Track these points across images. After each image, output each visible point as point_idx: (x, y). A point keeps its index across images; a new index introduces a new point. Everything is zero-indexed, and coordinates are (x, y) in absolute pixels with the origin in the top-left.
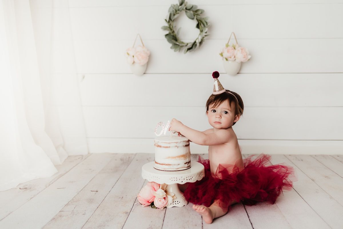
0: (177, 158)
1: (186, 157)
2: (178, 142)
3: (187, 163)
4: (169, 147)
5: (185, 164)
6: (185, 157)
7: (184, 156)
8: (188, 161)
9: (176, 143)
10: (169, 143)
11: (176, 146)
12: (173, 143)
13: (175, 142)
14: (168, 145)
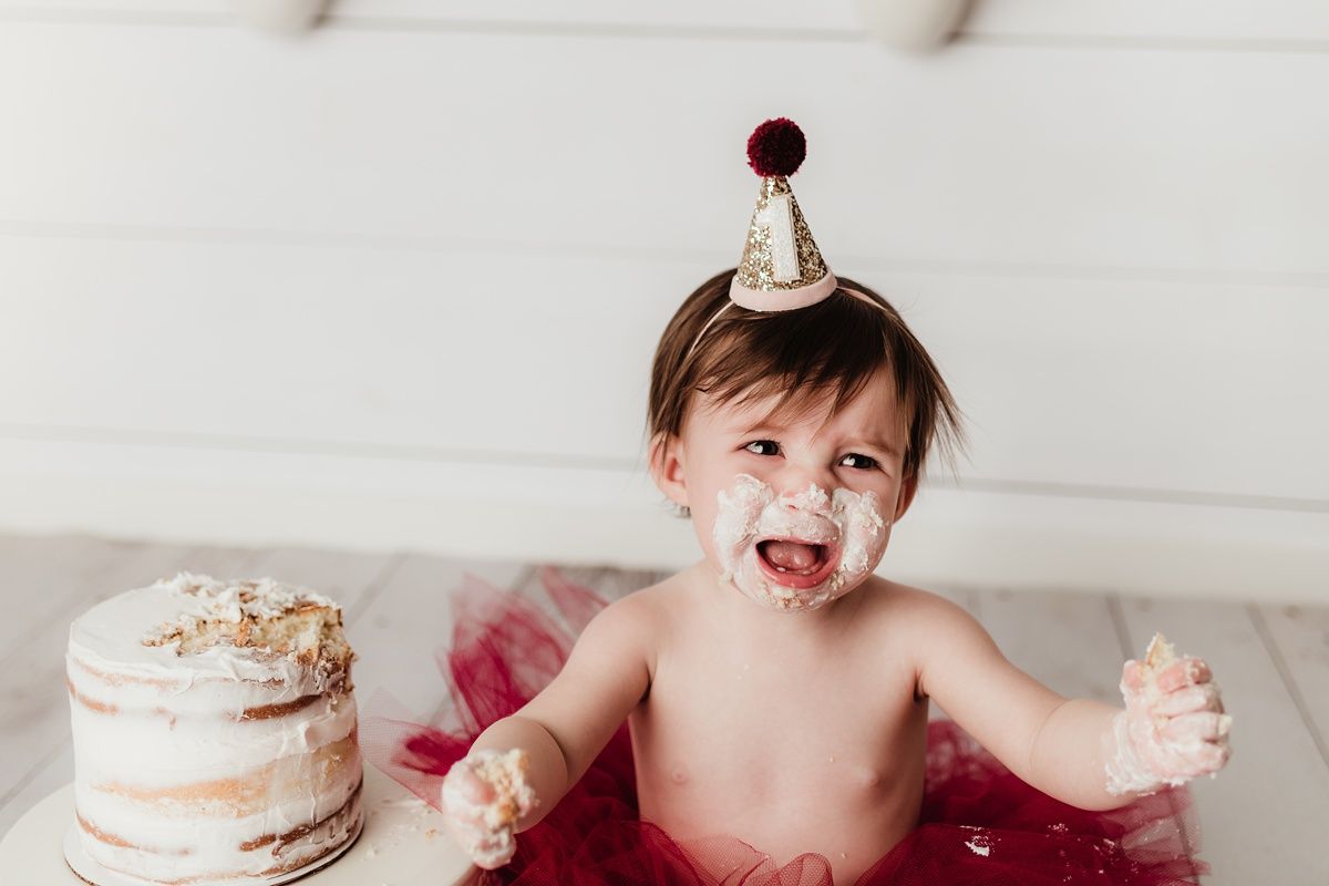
0: (165, 801)
1: (262, 791)
2: (175, 683)
3: (267, 839)
4: (114, 710)
5: (247, 847)
6: (248, 793)
7: (232, 790)
8: (282, 826)
9: (163, 685)
10: (112, 680)
11: (161, 712)
12: (135, 679)
13: (150, 682)
14: (105, 694)
